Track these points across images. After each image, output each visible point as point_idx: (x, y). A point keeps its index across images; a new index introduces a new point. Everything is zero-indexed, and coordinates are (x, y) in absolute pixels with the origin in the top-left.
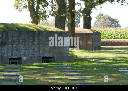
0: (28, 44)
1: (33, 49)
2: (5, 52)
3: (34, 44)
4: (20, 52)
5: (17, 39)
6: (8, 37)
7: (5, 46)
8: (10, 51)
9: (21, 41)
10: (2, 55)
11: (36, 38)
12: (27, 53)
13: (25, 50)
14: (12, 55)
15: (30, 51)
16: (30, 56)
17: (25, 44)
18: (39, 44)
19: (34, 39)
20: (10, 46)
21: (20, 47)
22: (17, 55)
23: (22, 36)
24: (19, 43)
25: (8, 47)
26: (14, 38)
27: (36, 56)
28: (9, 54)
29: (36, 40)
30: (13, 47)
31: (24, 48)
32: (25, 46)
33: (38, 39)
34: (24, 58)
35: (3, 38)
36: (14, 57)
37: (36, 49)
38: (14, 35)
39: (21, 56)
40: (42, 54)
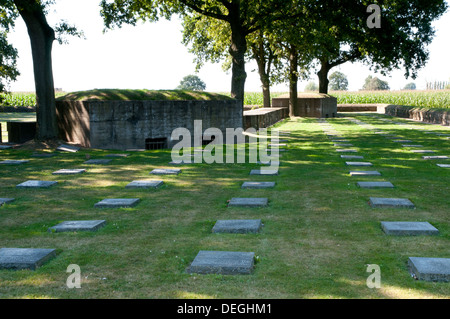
0: (176, 118)
2: (138, 131)
4: (163, 130)
5: (158, 112)
6: (144, 109)
7: (139, 122)
8: (146, 129)
9: (165, 114)
10: (134, 135)
11: (190, 110)
14: (150, 134)
17: (171, 119)
19: (186, 111)
20: (146, 121)
21: (163, 123)
22: (158, 135)
23: (166, 108)
24: (161, 116)
25: (144, 124)
26: (153, 111)
28: (146, 134)
29: (189, 113)
30: (151, 123)
32: (171, 122)
33: (192, 112)
34: (170, 139)
35: (135, 110)
36: (153, 138)
38: (153, 107)
39: (165, 136)
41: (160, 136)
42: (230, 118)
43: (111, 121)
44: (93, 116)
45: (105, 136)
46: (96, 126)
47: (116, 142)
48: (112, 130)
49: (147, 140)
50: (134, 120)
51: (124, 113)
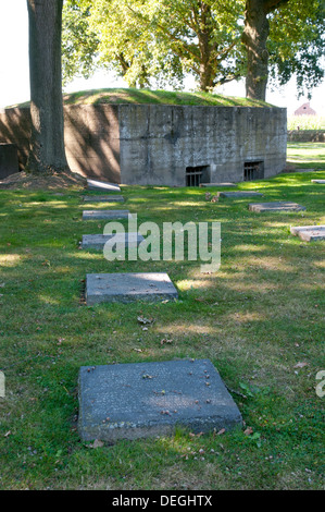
0: (220, 135)
1: (229, 147)
2: (177, 154)
3: (231, 135)
4: (205, 153)
5: (200, 125)
6: (184, 119)
7: (179, 140)
8: (187, 152)
9: (208, 127)
10: (173, 162)
11: (235, 122)
12: (218, 156)
13: (215, 148)
14: (191, 161)
15: (224, 150)
16: (224, 160)
17: (214, 136)
18: (238, 134)
19: (230, 123)
20: (187, 139)
21: (206, 142)
22: (200, 160)
23: (210, 118)
24: (204, 132)
25: (184, 143)
26: (194, 123)
27: (233, 160)
28: (187, 160)
29: (234, 126)
30: (192, 142)
31: (213, 144)
32: (215, 141)
33: (237, 125)
34: (213, 167)
35: (175, 121)
36: (195, 166)
37: (234, 147)
38: (195, 116)
39: (208, 162)
40: (244, 156)
41: (202, 163)
42: (275, 135)
43: (145, 138)
44: (124, 129)
45: (139, 163)
46: (127, 148)
47: (152, 174)
48: (147, 152)
49: (189, 169)
50: (173, 137)
51: (161, 125)
